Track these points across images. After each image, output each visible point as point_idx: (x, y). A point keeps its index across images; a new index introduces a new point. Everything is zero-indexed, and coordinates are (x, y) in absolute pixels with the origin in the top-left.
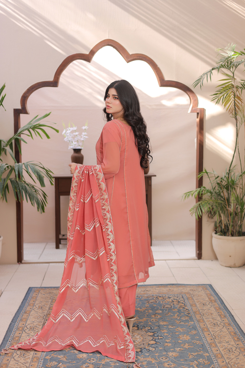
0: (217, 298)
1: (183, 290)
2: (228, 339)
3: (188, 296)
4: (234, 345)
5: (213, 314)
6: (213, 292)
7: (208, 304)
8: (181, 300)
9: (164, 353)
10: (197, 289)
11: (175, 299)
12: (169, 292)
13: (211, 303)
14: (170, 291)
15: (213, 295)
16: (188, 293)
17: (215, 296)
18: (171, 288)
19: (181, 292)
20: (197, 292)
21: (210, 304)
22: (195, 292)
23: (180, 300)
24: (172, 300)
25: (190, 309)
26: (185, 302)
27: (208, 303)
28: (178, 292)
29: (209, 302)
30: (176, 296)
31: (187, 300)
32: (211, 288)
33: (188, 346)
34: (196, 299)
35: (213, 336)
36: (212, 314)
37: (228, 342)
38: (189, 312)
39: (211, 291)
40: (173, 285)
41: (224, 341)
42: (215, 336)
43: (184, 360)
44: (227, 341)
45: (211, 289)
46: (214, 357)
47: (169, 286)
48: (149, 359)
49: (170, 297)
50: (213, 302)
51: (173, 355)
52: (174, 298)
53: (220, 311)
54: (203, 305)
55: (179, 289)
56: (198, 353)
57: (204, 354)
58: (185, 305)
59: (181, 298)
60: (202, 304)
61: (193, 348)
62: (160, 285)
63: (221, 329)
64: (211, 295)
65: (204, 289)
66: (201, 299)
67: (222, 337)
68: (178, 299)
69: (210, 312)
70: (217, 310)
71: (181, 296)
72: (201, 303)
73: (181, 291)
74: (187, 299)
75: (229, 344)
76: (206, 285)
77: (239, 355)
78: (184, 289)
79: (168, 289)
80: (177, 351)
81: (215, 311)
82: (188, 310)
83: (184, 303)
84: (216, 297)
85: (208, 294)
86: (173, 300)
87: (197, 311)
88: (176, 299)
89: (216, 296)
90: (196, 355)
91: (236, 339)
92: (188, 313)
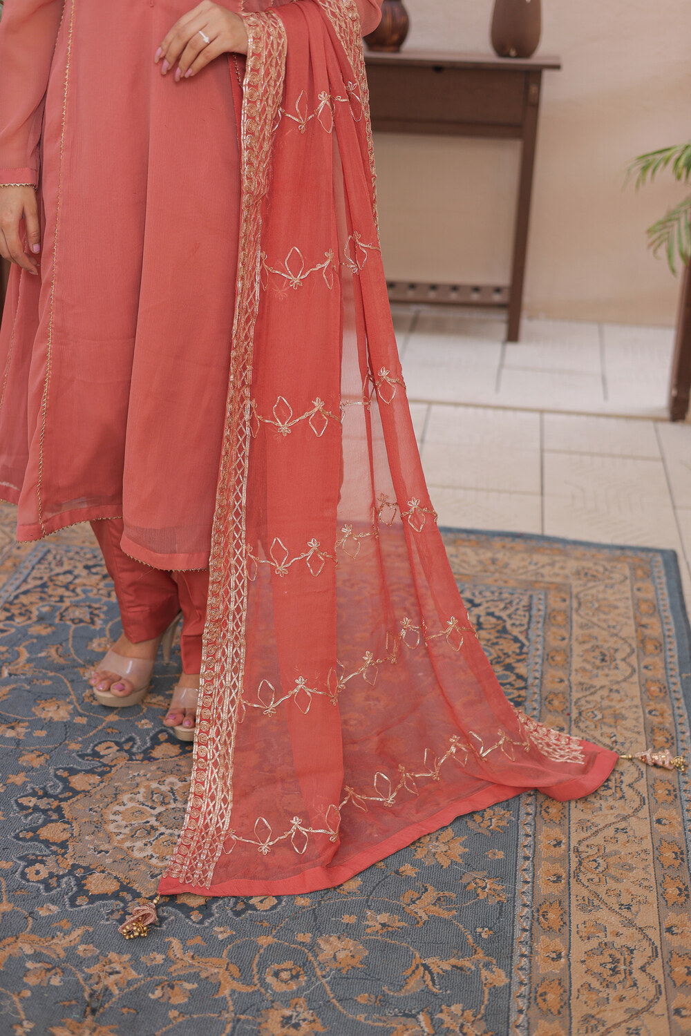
0: (673, 633)
1: (546, 571)
2: (635, 890)
3: (555, 602)
4: (650, 932)
5: (624, 718)
6: (671, 595)
7: (624, 660)
8: (518, 623)
9: (300, 937)
10: (606, 569)
11: (492, 614)
12: (486, 571)
13: (638, 657)
14: (492, 568)
15: (662, 608)
16: (559, 588)
17: (671, 620)
18: (500, 556)
19: (533, 578)
20: (601, 588)
21: (633, 660)
22: (591, 584)
23: (513, 621)
24: (479, 617)
25: (536, 678)
26: (527, 638)
27: (628, 650)
28: (523, 577)
29: (630, 645)
30: (505, 595)
31: (540, 625)
32: (667, 574)
33: (434, 904)
34: (582, 627)
35: (573, 856)
36: (618, 717)
37: (629, 908)
38: (523, 693)
39: (664, 586)
40: (518, 540)
41: (612, 901)
42: (584, 855)
43: (373, 997)
44: (625, 899)
45: (664, 580)
46: (522, 1004)
47: (497, 543)
48: (215, 968)
49: (477, 601)
50: (650, 647)
51: (341, 955)
52: (491, 610)
53: (658, 706)
54: (598, 662)
55: (530, 563)
56: (460, 963)
57: (484, 973)
58: (525, 650)
59: (520, 612)
60: (597, 653)
61: (448, 923)
62: (464, 536)
63: (625, 818)
64: (655, 610)
65: (640, 573)
66: (604, 625)
67: (612, 871)
68: (504, 615)
69: (613, 704)
70: (653, 698)
71: (525, 602)
72: (594, 648)
73: (537, 574)
74: (544, 622)
75: (630, 923)
76: (651, 555)
77: (646, 1009)
78: (552, 564)
79: (489, 555)
80: (369, 931)
81: (637, 701)
82: (525, 680)
83: (522, 638)
84: (672, 626)
85: (646, 601)
86: (482, 620)
87: (556, 695)
88: (497, 614)
89: (675, 618)
90: (445, 975)
91: (672, 891)
92: (519, 696)
